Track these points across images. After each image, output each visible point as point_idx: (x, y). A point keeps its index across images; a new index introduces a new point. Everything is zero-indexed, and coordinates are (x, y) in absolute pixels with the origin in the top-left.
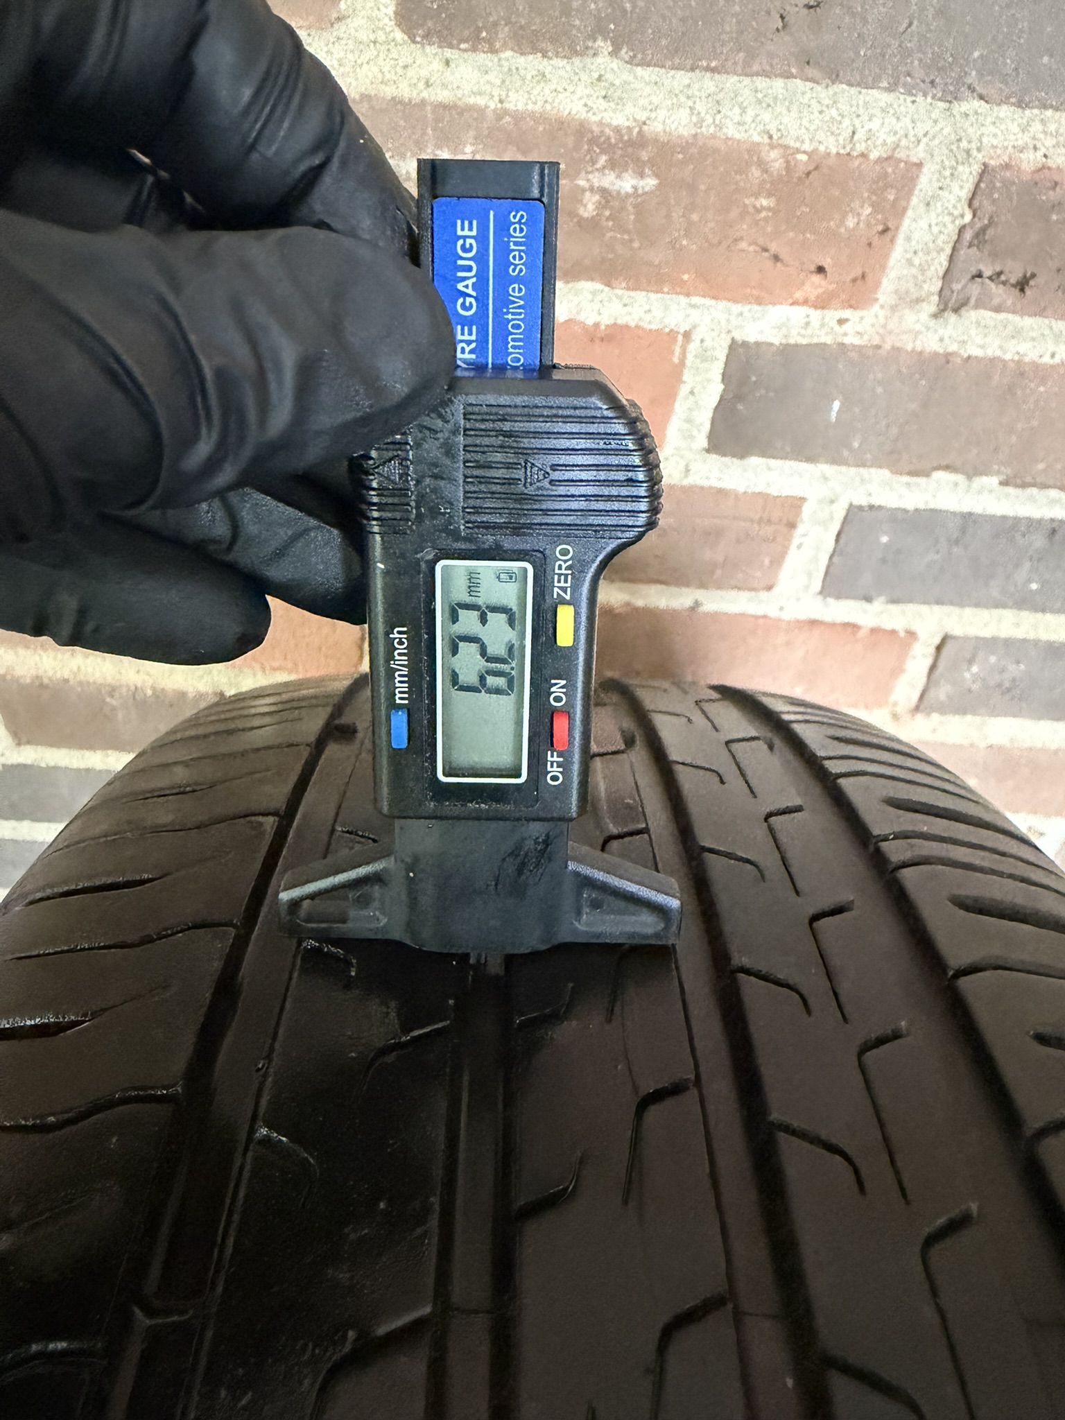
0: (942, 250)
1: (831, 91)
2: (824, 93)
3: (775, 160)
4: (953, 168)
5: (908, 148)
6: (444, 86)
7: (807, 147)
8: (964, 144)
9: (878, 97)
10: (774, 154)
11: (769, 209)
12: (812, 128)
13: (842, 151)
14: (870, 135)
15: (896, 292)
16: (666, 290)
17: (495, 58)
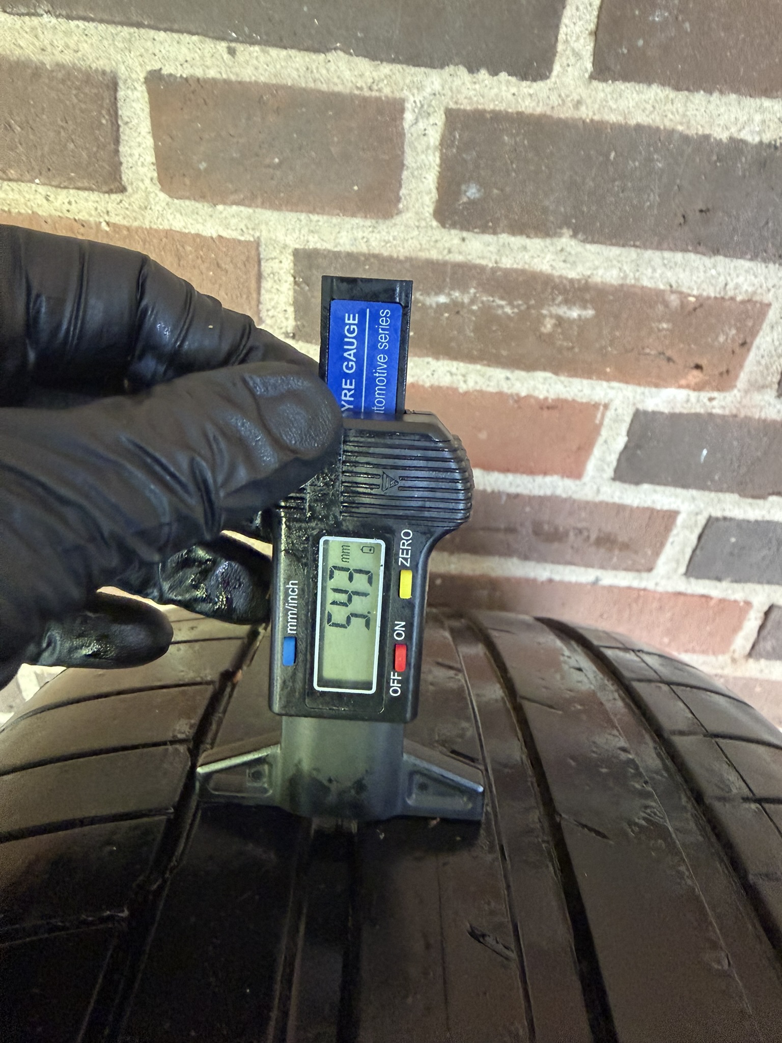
0: (781, 355)
1: (713, 260)
2: (708, 261)
3: (674, 300)
5: (762, 294)
6: (460, 253)
7: (695, 292)
9: (744, 264)
10: (672, 297)
11: (667, 330)
12: (699, 281)
13: (718, 296)
14: (737, 287)
15: (749, 381)
16: (594, 378)
17: (495, 238)
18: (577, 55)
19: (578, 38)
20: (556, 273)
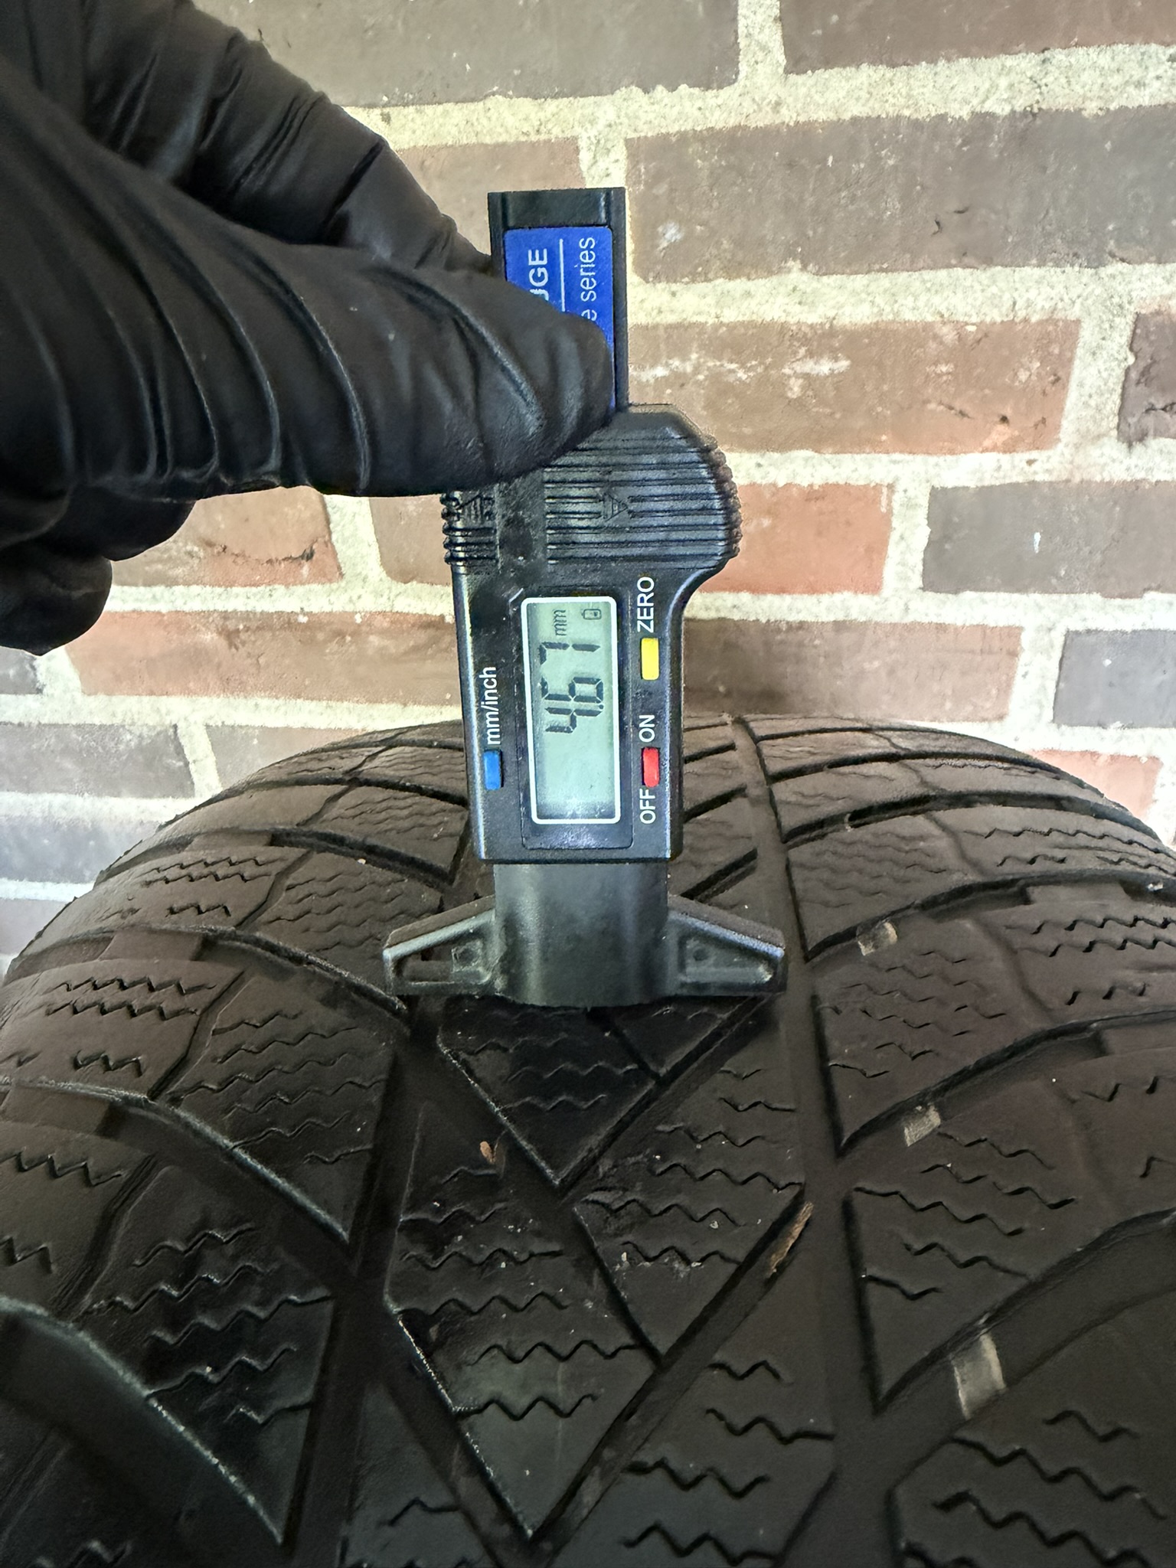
0: (1114, 390)
1: (988, 273)
2: (983, 275)
3: (948, 334)
4: (1109, 320)
5: (1065, 309)
6: (672, 311)
7: (974, 319)
8: (1116, 300)
9: (1030, 272)
10: (945, 330)
11: (949, 373)
12: (978, 303)
13: (1005, 320)
14: (1029, 304)
15: (1078, 430)
16: (868, 450)
17: (710, 285)
18: (765, 49)
19: (762, 29)
20: (792, 320)
